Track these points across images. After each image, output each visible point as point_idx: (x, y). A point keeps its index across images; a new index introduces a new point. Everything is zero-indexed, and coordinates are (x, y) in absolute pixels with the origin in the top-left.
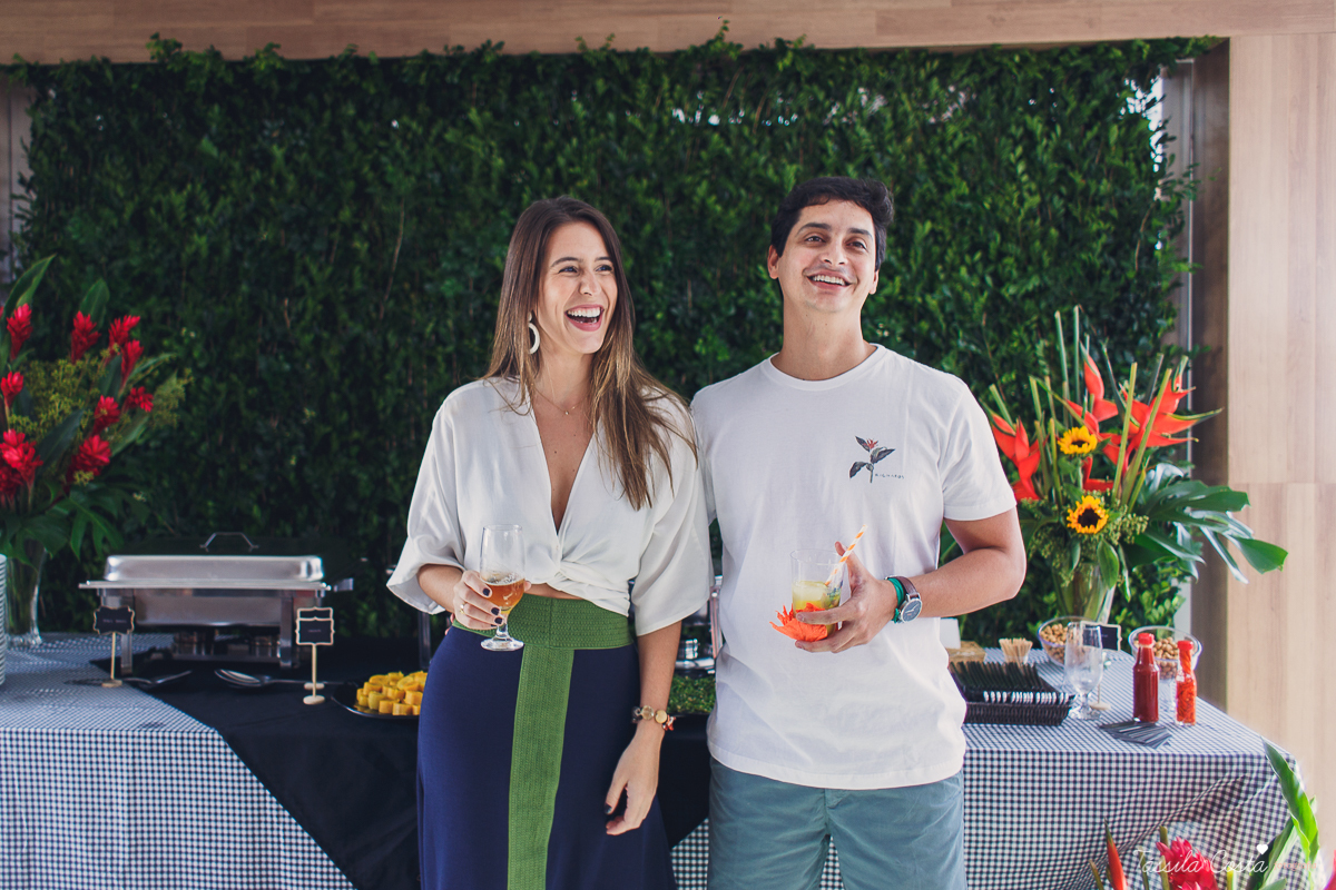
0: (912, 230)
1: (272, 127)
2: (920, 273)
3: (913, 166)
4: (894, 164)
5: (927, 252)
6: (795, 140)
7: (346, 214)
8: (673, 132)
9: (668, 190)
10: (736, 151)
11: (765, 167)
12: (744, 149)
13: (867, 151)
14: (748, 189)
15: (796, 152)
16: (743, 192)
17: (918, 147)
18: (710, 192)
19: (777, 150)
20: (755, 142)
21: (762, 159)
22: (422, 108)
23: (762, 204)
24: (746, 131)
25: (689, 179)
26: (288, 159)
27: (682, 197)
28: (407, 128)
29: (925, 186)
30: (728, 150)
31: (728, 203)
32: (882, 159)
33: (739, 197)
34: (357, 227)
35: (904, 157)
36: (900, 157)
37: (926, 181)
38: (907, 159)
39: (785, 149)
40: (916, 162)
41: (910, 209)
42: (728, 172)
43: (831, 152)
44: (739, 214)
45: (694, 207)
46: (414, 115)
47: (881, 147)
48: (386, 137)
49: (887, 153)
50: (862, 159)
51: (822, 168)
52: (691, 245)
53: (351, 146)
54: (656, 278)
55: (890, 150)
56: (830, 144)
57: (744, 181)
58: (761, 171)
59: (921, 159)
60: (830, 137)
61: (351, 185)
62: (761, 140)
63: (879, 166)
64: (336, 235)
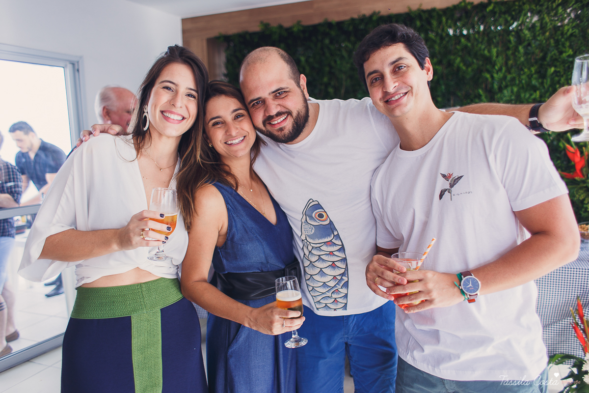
0: (546, 71)
1: (300, 50)
2: (548, 89)
3: (549, 45)
4: (540, 45)
5: (552, 79)
6: (497, 38)
7: (325, 80)
8: (447, 39)
9: (445, 62)
10: (473, 45)
11: (484, 50)
12: (475, 43)
13: (528, 40)
14: (477, 59)
15: (498, 43)
16: (475, 61)
17: (551, 36)
18: (460, 62)
19: (490, 43)
20: (480, 40)
21: (483, 47)
22: (353, 38)
23: (482, 65)
24: (477, 36)
25: (452, 57)
26: (307, 61)
27: (450, 64)
28: (346, 46)
29: (553, 53)
30: (469, 44)
31: (468, 65)
32: (535, 43)
33: (473, 63)
34: (329, 84)
35: (544, 41)
36: (543, 41)
37: (553, 51)
38: (546, 41)
39: (493, 42)
40: (550, 43)
41: (545, 63)
42: (469, 53)
43: (512, 42)
44: (472, 70)
45: (455, 69)
46: (349, 41)
47: (534, 37)
48: (339, 50)
49: (537, 40)
50: (526, 43)
51: (508, 49)
52: (452, 83)
53: (328, 54)
54: (438, 96)
55: (539, 38)
56: (512, 38)
57: (476, 56)
58: (482, 52)
59: (552, 41)
60: (512, 36)
61: (327, 69)
62: (483, 39)
63: (533, 45)
64: (323, 87)
